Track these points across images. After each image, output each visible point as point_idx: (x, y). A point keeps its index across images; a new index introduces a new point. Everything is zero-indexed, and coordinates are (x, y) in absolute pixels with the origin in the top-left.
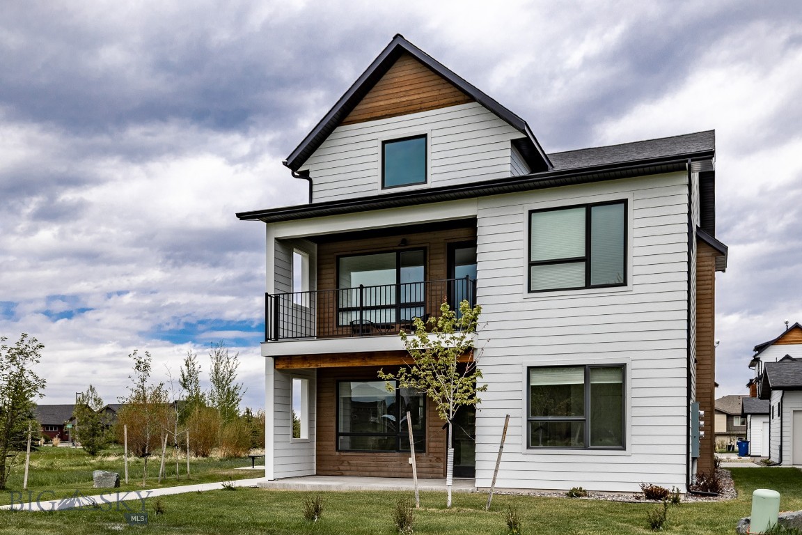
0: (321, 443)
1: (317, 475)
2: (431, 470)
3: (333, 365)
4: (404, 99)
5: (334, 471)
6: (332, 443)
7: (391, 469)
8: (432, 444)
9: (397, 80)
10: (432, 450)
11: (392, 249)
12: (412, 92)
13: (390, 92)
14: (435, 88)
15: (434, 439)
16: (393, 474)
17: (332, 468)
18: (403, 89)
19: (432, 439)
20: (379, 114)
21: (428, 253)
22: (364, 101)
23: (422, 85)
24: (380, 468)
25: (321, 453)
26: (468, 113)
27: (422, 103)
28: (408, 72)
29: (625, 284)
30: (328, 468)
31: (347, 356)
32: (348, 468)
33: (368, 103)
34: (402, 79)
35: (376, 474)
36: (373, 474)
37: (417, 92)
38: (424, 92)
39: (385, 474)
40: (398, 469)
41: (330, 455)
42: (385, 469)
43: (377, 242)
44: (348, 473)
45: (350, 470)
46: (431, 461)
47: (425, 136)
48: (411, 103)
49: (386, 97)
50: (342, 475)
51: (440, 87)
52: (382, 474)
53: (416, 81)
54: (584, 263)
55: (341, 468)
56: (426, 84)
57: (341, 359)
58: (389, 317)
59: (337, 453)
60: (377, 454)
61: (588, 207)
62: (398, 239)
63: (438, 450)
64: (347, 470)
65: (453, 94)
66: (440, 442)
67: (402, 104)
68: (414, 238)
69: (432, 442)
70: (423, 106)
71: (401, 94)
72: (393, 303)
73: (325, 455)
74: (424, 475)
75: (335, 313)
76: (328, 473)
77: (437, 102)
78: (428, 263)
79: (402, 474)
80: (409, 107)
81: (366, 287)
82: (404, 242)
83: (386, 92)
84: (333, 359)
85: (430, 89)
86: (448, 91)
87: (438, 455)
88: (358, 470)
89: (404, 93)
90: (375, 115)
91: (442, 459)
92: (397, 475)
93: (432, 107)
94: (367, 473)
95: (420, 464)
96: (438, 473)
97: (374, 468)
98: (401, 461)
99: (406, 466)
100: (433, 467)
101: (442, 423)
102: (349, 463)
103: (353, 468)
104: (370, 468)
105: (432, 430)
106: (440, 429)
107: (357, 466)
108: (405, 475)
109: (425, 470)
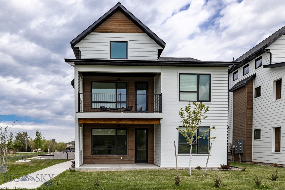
0: (85, 152)
1: (83, 164)
2: (129, 161)
3: (105, 123)
4: (118, 27)
5: (91, 162)
6: (90, 152)
7: (114, 161)
8: (130, 152)
9: (116, 19)
10: (130, 154)
11: (114, 81)
12: (122, 25)
13: (113, 23)
14: (130, 25)
15: (130, 150)
16: (115, 163)
17: (90, 161)
18: (118, 23)
20: (109, 31)
21: (128, 84)
22: (102, 25)
23: (126, 23)
24: (109, 161)
25: (85, 156)
26: (143, 37)
27: (125, 30)
28: (120, 18)
29: (210, 101)
30: (88, 161)
31: (110, 120)
32: (97, 161)
33: (104, 26)
34: (118, 20)
35: (108, 163)
36: (107, 163)
37: (124, 25)
38: (126, 26)
39: (112, 163)
40: (117, 161)
41: (89, 156)
42: (112, 161)
43: (108, 78)
44: (96, 163)
45: (98, 162)
46: (129, 158)
47: (127, 42)
48: (121, 29)
49: (111, 25)
50: (94, 164)
51: (132, 26)
52: (110, 163)
53: (123, 21)
54: (197, 93)
55: (94, 161)
56: (127, 23)
57: (108, 121)
58: (113, 106)
59: (92, 156)
60: (108, 156)
61: (198, 75)
62: (117, 78)
63: (132, 154)
64: (96, 162)
65: (137, 29)
66: (133, 151)
67: (118, 29)
68: (122, 78)
70: (126, 31)
71: (117, 25)
72: (115, 101)
73: (87, 157)
74: (127, 163)
75: (91, 103)
76: (88, 163)
77: (131, 31)
78: (128, 88)
79: (118, 163)
80: (121, 31)
81: (122, 94)
82: (119, 79)
83: (111, 23)
84: (105, 120)
85: (128, 25)
86: (135, 28)
87: (132, 156)
89: (118, 25)
90: (107, 31)
91: (134, 157)
92: (117, 163)
93: (129, 32)
94: (105, 163)
95: (125, 159)
96: (132, 162)
97: (107, 161)
98: (118, 158)
99: (120, 160)
100: (130, 160)
101: (133, 145)
102: (97, 159)
103: (99, 161)
104: (105, 161)
105: (130, 147)
106: (133, 147)
107: (100, 160)
108: (120, 163)
109: (127, 161)
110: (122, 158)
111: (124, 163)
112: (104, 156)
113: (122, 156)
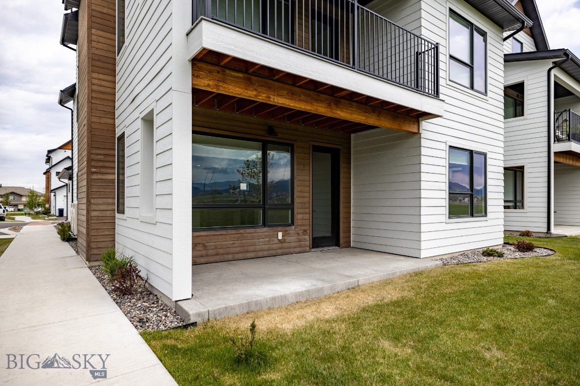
2: (298, 243)
7: (258, 247)
8: (300, 216)
10: (300, 222)
16: (261, 254)
19: (300, 211)
24: (245, 248)
32: (204, 253)
35: (240, 256)
36: (237, 256)
39: (252, 255)
40: (266, 247)
42: (252, 248)
44: (202, 260)
45: (207, 256)
46: (298, 234)
52: (248, 255)
60: (242, 231)
63: (304, 222)
69: (301, 214)
74: (292, 250)
79: (270, 252)
87: (304, 228)
88: (217, 254)
91: (308, 231)
92: (265, 253)
95: (288, 239)
96: (305, 246)
97: (238, 249)
98: (269, 236)
99: (275, 242)
100: (300, 241)
101: (307, 195)
102: (204, 246)
103: (211, 252)
104: (232, 250)
105: (299, 201)
106: (306, 200)
107: (216, 248)
108: (274, 252)
109: (293, 244)
110: (280, 236)
111: (285, 250)
112: (230, 232)
113: (280, 228)
